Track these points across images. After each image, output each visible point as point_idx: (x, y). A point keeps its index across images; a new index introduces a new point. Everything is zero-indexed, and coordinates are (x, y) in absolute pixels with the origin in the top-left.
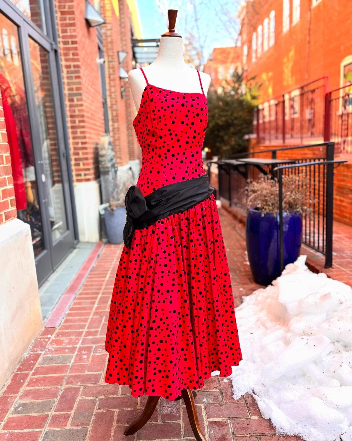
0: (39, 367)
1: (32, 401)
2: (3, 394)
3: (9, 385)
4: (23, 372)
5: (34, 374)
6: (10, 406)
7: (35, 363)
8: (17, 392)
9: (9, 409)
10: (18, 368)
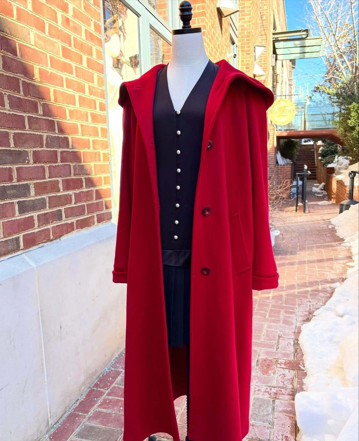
0: (115, 387)
1: (100, 426)
2: (73, 410)
3: (82, 401)
4: (99, 389)
5: (109, 394)
6: (76, 427)
7: (113, 382)
8: (87, 412)
9: (75, 430)
10: (96, 383)
